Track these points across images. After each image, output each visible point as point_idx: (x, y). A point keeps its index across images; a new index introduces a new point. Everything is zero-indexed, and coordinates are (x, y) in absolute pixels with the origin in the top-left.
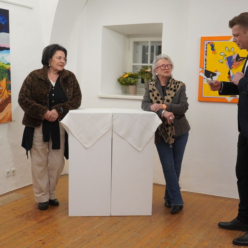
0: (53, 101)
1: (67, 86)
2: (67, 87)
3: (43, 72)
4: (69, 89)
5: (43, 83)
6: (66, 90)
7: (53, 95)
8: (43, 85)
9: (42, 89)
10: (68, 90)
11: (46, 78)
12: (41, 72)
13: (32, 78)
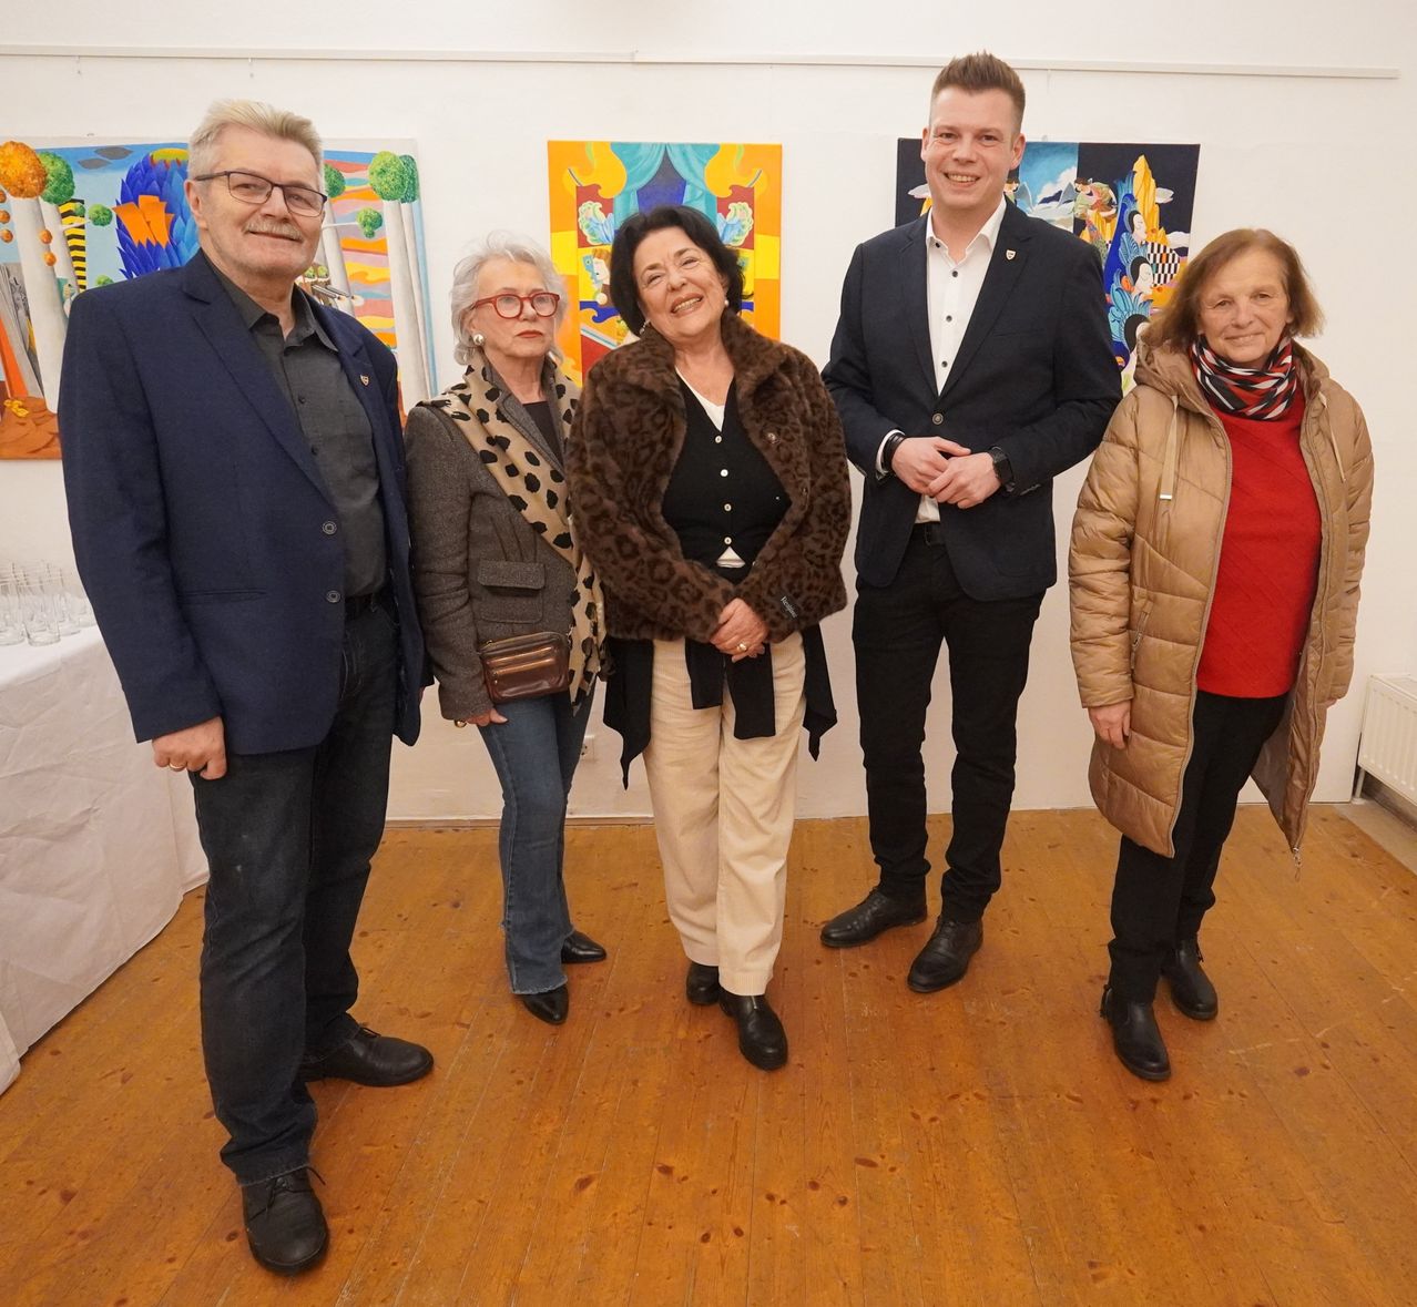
0: (728, 507)
1: (768, 418)
2: (769, 424)
3: (647, 354)
4: (778, 432)
5: (647, 411)
6: (762, 435)
7: (724, 473)
8: (648, 425)
9: (639, 444)
10: (772, 437)
11: (667, 385)
12: (640, 356)
13: (611, 389)
